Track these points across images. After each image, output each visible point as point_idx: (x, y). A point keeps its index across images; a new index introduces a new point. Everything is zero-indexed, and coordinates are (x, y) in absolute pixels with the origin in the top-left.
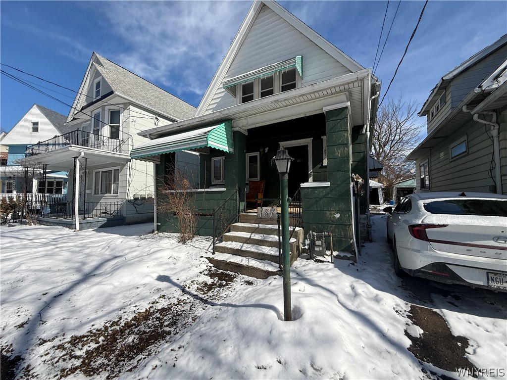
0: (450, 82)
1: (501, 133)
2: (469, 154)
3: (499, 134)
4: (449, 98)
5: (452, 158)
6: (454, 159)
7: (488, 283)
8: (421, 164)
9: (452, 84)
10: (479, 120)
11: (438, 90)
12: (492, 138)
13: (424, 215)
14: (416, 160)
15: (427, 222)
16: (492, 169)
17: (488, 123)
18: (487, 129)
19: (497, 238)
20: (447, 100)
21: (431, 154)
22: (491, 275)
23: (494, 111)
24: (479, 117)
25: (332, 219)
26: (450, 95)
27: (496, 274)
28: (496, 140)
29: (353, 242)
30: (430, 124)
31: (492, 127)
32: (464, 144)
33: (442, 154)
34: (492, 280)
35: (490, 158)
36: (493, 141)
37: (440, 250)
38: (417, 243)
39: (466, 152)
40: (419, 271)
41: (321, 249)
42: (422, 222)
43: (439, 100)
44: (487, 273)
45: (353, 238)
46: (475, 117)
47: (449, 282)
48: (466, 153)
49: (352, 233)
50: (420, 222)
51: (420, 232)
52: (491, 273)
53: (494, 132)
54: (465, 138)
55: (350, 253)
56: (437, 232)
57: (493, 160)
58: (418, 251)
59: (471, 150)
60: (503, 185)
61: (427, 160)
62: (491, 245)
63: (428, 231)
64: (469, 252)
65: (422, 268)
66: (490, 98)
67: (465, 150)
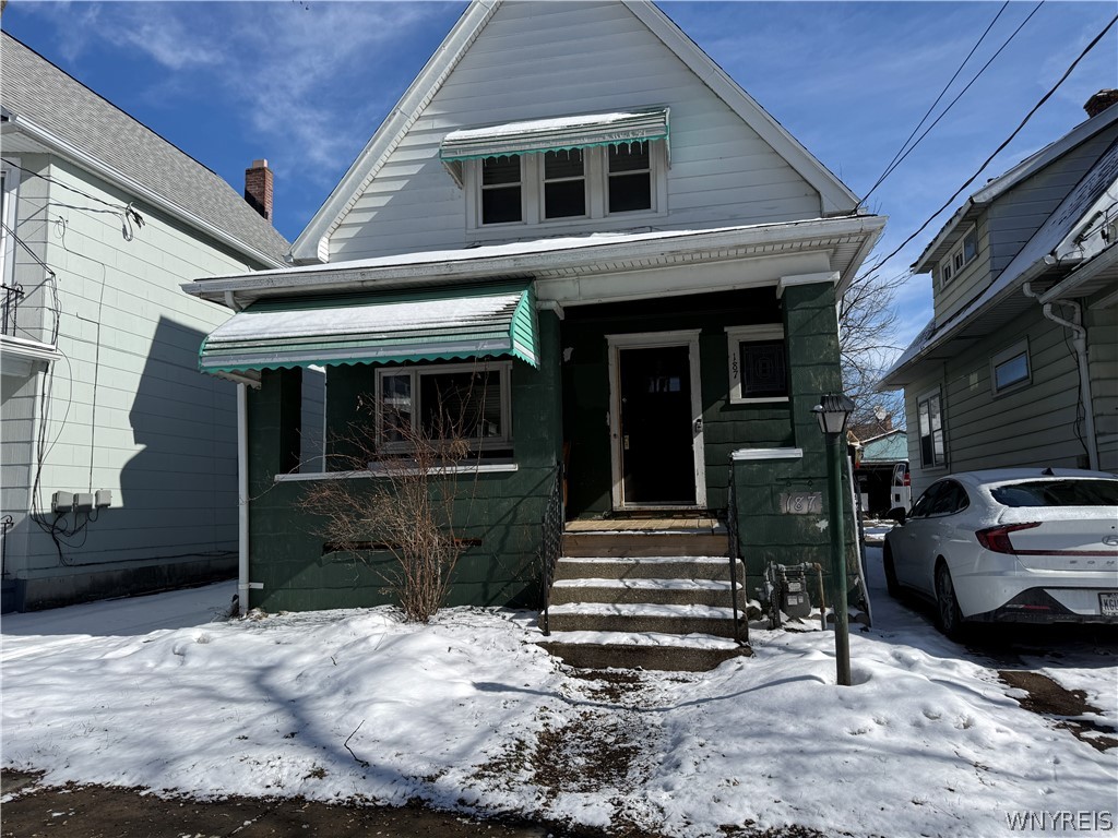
0: (986, 208)
1: (1090, 348)
2: (1035, 383)
3: (1087, 349)
4: (984, 244)
5: (999, 390)
6: (1002, 393)
7: (1101, 609)
8: (920, 400)
9: (989, 214)
10: (1053, 317)
11: (962, 221)
12: (1075, 355)
13: (997, 510)
14: (904, 385)
15: (1007, 520)
16: (1080, 420)
17: (1068, 325)
18: (1067, 335)
19: (1106, 539)
20: (981, 248)
21: (946, 374)
22: (1104, 598)
23: (1075, 300)
24: (1053, 312)
25: (811, 532)
26: (987, 237)
27: (1109, 595)
28: (1082, 359)
29: (860, 583)
30: (941, 298)
31: (1076, 334)
32: (1023, 360)
33: (974, 378)
34: (1106, 604)
35: (1072, 397)
36: (1078, 362)
37: (1033, 568)
38: (996, 559)
39: (1028, 377)
40: (1003, 609)
41: (801, 600)
42: (999, 522)
43: (961, 243)
44: (1099, 595)
45: (858, 574)
46: (1047, 309)
47: (1050, 619)
48: (1028, 382)
49: (857, 561)
50: (996, 523)
51: (997, 540)
52: (1104, 593)
53: (1080, 345)
54: (1023, 346)
55: (856, 607)
56: (1026, 537)
57: (1080, 402)
58: (1001, 574)
59: (1038, 376)
60: (1101, 455)
61: (938, 390)
62: (1100, 549)
63: (1014, 537)
64: (1073, 566)
65: (1007, 603)
66: (1070, 282)
67: (1026, 374)
